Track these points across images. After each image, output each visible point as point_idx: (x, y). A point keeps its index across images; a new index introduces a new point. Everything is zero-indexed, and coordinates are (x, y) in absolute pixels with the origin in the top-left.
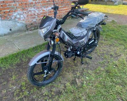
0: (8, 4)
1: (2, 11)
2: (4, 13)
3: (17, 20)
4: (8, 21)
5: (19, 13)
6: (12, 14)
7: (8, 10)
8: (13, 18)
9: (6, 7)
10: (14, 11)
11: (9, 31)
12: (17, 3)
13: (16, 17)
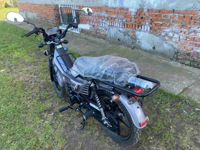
1: (154, 22)
2: (156, 25)
3: (167, 38)
5: (174, 30)
6: (165, 29)
7: (161, 23)
8: (163, 34)
9: (160, 18)
10: (167, 25)
12: (177, 15)
13: (167, 35)
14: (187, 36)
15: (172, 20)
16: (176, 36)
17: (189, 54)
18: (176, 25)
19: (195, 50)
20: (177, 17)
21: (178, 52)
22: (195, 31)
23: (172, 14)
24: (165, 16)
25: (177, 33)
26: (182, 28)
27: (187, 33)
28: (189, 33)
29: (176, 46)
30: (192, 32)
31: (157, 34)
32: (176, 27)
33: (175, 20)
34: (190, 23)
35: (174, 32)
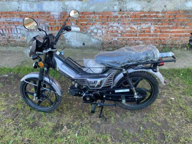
0: (87, 16)
1: (80, 23)
2: (81, 25)
3: (93, 34)
4: (83, 34)
5: (97, 27)
6: (89, 27)
7: (86, 23)
8: (89, 32)
9: (84, 19)
10: (91, 24)
11: (82, 45)
12: (97, 15)
13: (92, 31)
14: (107, 30)
15: (94, 19)
16: (99, 31)
17: (110, 43)
18: (98, 23)
19: (114, 39)
20: (98, 17)
21: (103, 43)
22: (112, 26)
23: (93, 15)
24: (88, 17)
25: (100, 29)
26: (103, 25)
27: (107, 28)
28: (108, 28)
29: (101, 39)
30: (110, 27)
31: (84, 32)
32: (98, 25)
33: (97, 19)
34: (108, 21)
35: (98, 29)
